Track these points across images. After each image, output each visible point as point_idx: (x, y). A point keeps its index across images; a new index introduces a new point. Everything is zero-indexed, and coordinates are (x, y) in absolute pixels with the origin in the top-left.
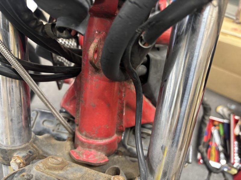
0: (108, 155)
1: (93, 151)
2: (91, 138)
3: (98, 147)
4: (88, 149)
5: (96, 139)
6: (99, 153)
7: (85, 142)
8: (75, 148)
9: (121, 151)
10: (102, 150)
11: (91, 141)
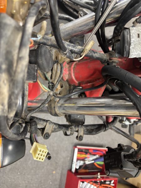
0: (67, 81)
1: (68, 73)
2: (74, 70)
3: (70, 74)
4: (68, 70)
5: (74, 73)
6: (67, 76)
7: (71, 68)
8: (67, 64)
9: (71, 87)
10: (69, 77)
11: (72, 70)
